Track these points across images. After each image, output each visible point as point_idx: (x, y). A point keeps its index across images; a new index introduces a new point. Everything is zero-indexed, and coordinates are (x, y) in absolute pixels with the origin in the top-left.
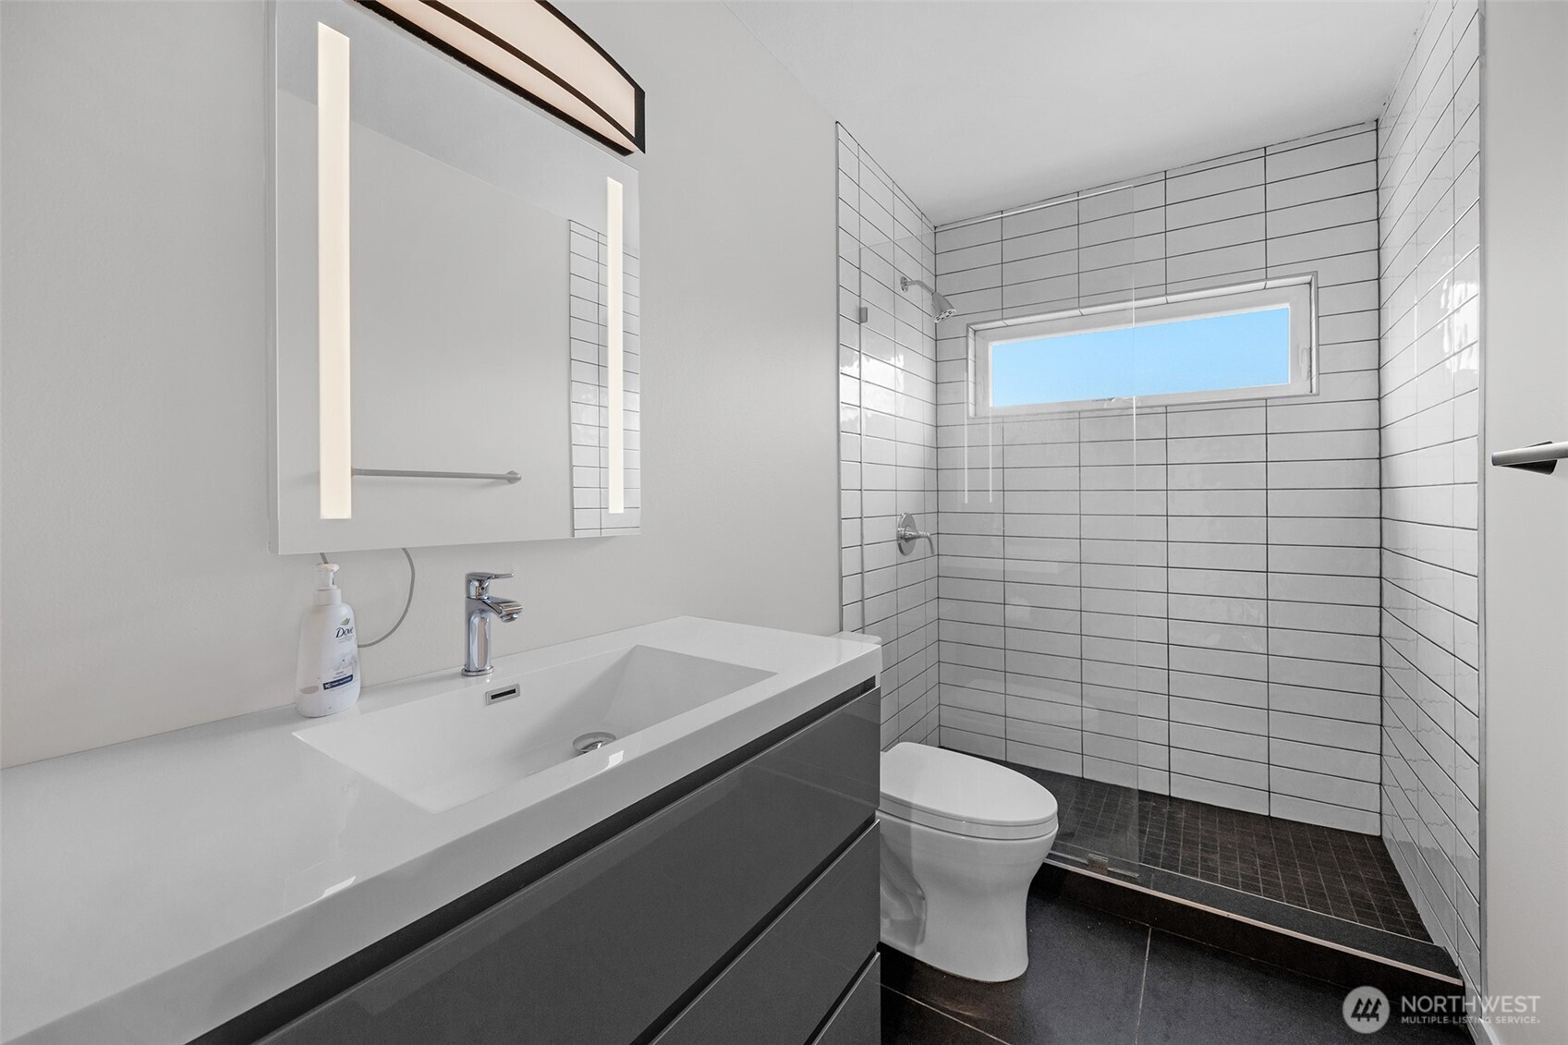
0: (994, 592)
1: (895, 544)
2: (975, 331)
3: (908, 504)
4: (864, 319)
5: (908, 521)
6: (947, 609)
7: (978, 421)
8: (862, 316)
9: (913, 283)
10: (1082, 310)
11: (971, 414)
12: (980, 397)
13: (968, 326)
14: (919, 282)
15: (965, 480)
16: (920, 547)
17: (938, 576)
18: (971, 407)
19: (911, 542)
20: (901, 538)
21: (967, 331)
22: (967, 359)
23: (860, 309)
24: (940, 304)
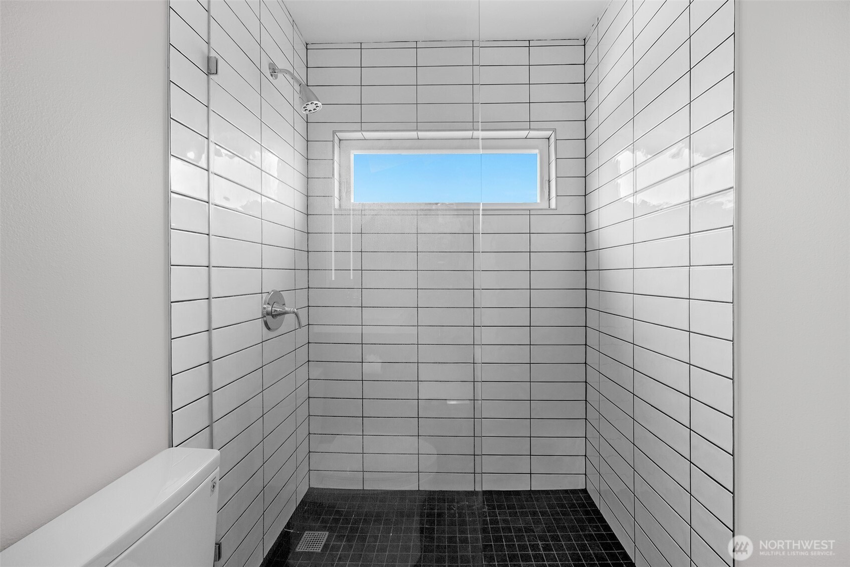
0: (354, 353)
1: (260, 322)
2: (340, 140)
3: (274, 282)
4: (214, 71)
5: (276, 297)
6: (316, 371)
7: (342, 213)
8: (211, 68)
9: (282, 71)
10: (420, 133)
11: (337, 206)
12: (344, 194)
13: (334, 132)
14: (286, 71)
15: (333, 261)
16: (289, 321)
17: (309, 343)
18: (337, 202)
19: (278, 318)
20: (268, 314)
21: (333, 137)
22: (333, 160)
23: (209, 58)
24: (306, 91)
